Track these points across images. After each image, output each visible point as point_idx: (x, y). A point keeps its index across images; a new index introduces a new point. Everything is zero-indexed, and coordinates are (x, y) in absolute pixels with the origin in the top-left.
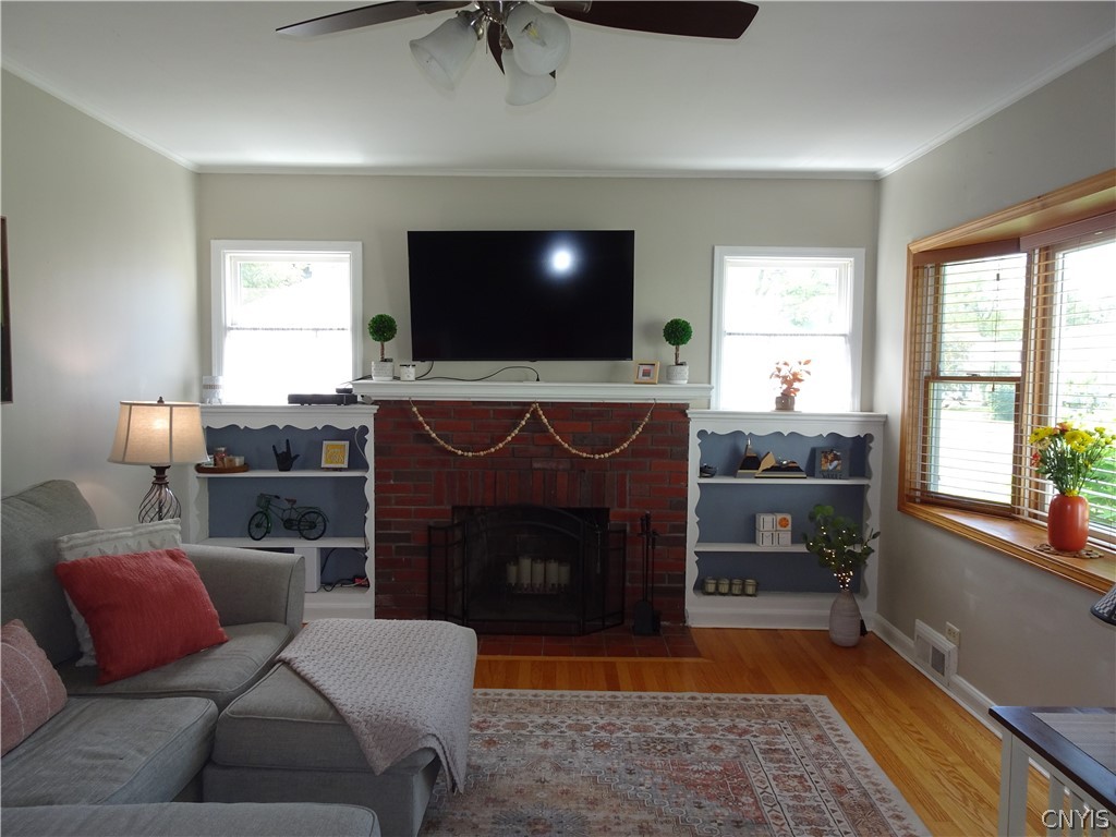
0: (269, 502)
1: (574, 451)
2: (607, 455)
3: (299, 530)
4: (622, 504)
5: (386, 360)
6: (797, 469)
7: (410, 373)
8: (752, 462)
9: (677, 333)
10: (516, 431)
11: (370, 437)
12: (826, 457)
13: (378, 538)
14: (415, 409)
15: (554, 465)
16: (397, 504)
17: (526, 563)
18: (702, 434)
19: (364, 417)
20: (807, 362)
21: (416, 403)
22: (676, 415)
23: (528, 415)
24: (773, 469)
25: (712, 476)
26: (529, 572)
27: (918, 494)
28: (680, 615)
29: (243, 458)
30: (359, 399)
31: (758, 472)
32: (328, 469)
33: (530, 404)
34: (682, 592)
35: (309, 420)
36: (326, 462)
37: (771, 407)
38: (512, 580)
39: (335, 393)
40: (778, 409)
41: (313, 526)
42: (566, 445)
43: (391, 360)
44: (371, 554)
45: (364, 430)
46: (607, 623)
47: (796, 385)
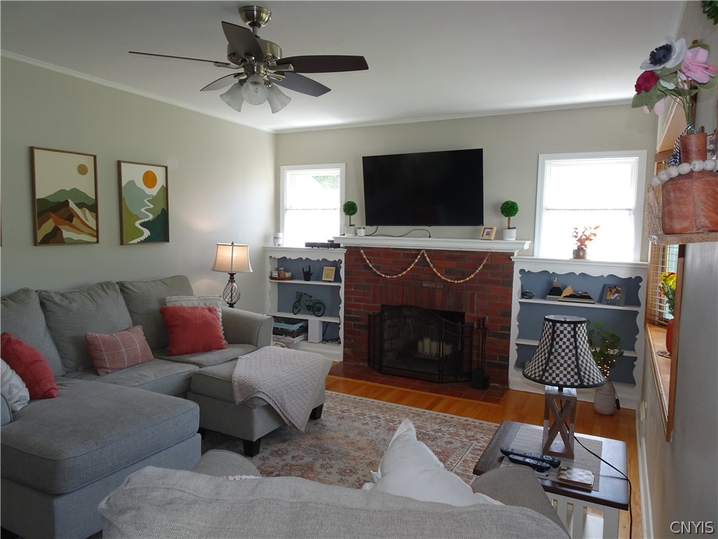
0: (301, 296)
1: (443, 278)
2: (462, 281)
3: (313, 311)
4: (472, 311)
5: (351, 225)
6: (589, 297)
7: (362, 232)
8: (556, 291)
9: (509, 209)
10: (413, 265)
11: (343, 265)
12: (611, 291)
13: (345, 318)
14: (362, 251)
15: (434, 286)
16: (355, 301)
17: (427, 341)
18: (522, 271)
19: (340, 255)
20: (596, 228)
21: (363, 248)
22: (505, 260)
23: (419, 257)
24: (571, 296)
25: (530, 298)
26: (428, 347)
27: (657, 319)
28: (505, 381)
29: (290, 274)
30: (341, 245)
31: (560, 298)
32: (325, 281)
33: (420, 250)
34: (507, 367)
35: (316, 256)
36: (325, 278)
37: (570, 256)
38: (420, 349)
39: (327, 242)
40: (575, 258)
41: (319, 310)
42: (439, 275)
43: (354, 225)
44: (342, 326)
45: (340, 261)
46: (459, 379)
47: (587, 243)
